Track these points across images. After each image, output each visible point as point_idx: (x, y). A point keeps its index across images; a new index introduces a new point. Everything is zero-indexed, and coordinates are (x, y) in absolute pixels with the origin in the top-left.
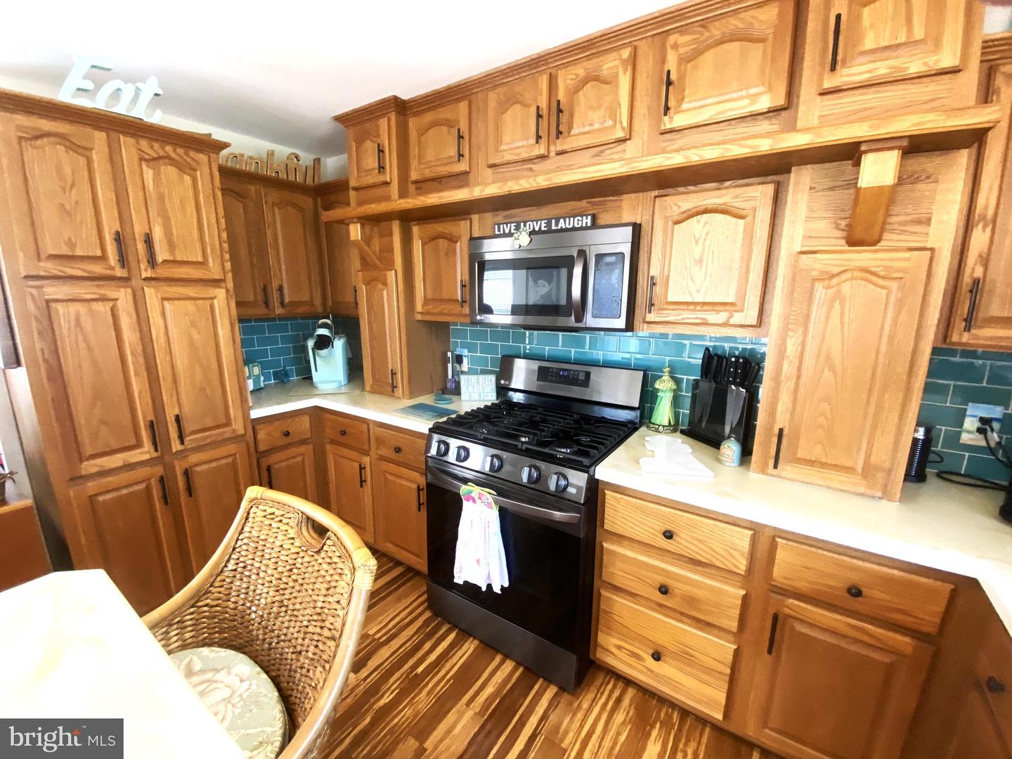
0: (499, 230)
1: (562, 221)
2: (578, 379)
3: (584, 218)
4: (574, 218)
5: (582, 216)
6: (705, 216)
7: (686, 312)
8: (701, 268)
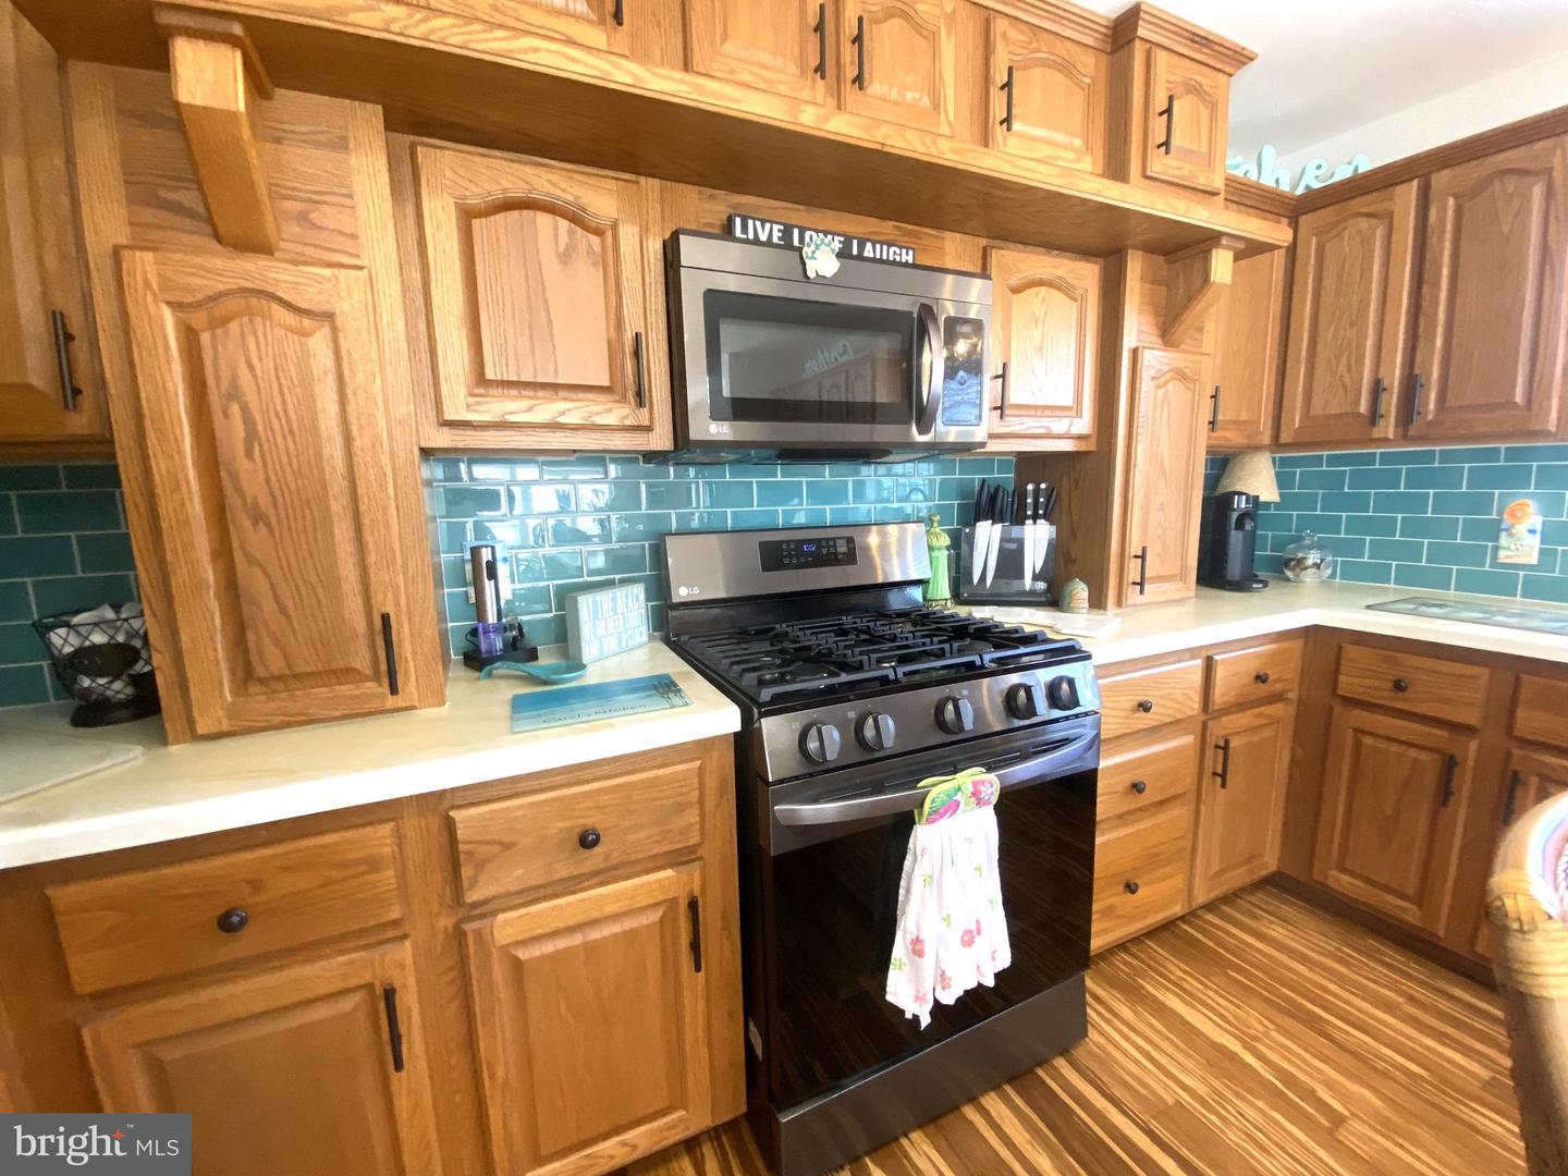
0: (745, 229)
1: (869, 246)
2: (835, 554)
3: (904, 251)
4: (889, 246)
5: (901, 248)
6: (1043, 289)
7: (1030, 419)
8: (1042, 356)
